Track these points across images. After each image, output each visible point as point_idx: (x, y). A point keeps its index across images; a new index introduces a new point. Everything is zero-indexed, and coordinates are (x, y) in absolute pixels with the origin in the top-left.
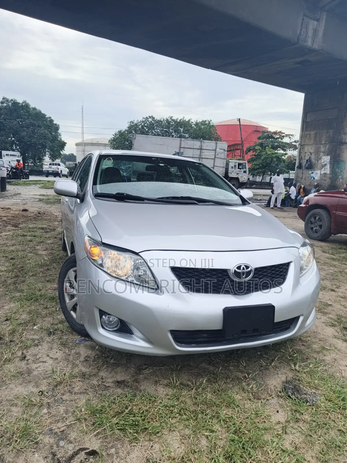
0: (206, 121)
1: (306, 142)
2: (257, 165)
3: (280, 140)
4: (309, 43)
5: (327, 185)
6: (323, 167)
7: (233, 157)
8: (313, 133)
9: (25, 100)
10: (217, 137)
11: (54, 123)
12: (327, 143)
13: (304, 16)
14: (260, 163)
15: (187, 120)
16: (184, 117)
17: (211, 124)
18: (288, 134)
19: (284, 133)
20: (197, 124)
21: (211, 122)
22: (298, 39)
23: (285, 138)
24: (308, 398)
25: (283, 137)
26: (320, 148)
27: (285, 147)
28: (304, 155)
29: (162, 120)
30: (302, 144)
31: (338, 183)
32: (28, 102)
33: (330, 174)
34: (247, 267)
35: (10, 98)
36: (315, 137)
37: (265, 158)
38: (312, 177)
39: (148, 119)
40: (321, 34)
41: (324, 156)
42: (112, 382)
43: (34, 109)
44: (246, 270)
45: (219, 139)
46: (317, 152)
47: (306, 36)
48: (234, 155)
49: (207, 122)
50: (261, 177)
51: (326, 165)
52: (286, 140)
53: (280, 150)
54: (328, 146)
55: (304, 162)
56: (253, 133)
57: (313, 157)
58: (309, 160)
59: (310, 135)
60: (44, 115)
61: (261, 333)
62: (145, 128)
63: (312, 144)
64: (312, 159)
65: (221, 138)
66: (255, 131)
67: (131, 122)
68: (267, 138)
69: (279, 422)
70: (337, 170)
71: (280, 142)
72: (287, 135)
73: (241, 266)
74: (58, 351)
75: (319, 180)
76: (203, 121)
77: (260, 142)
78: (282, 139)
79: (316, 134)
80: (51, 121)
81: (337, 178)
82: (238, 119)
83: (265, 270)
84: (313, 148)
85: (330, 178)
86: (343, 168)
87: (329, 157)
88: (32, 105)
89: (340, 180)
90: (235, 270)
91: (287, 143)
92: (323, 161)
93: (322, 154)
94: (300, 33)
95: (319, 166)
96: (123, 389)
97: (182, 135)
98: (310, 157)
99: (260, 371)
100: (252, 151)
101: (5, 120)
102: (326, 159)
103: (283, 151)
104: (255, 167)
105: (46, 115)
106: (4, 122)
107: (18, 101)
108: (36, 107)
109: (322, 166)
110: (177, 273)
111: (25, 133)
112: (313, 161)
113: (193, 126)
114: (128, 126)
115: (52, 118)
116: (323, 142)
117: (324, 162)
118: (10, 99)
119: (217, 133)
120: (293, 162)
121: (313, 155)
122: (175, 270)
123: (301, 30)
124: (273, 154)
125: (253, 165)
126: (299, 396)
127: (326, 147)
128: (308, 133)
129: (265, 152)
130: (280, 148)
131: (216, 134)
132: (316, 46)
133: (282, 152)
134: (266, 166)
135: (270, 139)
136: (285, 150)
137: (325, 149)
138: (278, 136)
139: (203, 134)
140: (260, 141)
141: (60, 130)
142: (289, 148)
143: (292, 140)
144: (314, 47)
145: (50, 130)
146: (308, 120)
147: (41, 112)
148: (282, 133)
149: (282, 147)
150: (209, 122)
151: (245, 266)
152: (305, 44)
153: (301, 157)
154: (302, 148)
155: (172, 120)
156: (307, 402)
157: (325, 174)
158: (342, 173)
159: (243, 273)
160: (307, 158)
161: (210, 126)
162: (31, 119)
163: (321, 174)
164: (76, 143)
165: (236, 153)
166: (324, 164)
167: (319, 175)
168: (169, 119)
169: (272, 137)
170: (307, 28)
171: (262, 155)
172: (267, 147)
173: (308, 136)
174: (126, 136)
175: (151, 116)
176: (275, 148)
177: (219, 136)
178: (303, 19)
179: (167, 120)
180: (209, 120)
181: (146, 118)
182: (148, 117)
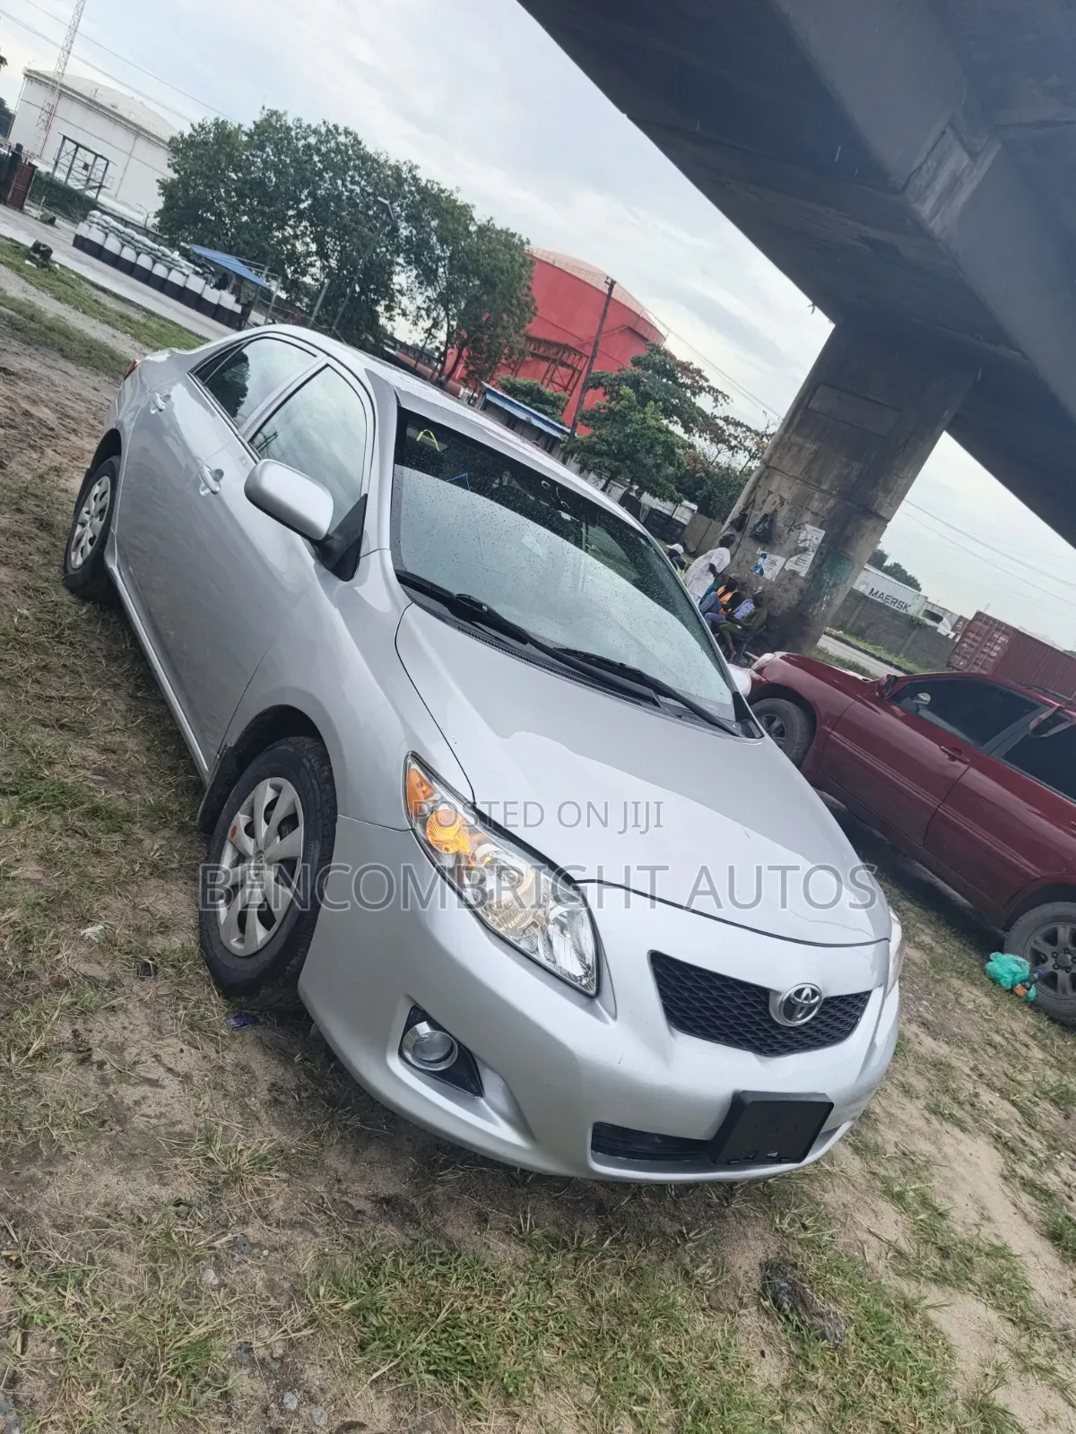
0: (513, 235)
1: (785, 463)
2: (607, 441)
3: (689, 394)
4: (925, 209)
5: (786, 604)
6: (796, 554)
7: (546, 382)
8: (811, 447)
10: (527, 302)
12: (834, 492)
13: (951, 125)
14: (614, 440)
15: (460, 203)
16: (455, 188)
18: (716, 387)
19: (707, 380)
20: (485, 230)
22: (907, 183)
23: (703, 393)
24: (825, 1328)
25: (701, 389)
26: (810, 497)
27: (694, 421)
28: (762, 499)
29: (381, 161)
30: (771, 464)
31: (815, 613)
33: (805, 579)
34: (814, 993)
36: (812, 462)
37: (633, 435)
38: (757, 567)
39: (339, 134)
40: (962, 197)
41: (813, 524)
42: (367, 1198)
45: (529, 308)
46: (800, 504)
47: (928, 186)
48: (548, 376)
49: (516, 241)
50: (604, 482)
51: (805, 550)
52: (704, 402)
53: (676, 423)
54: (832, 502)
55: (755, 517)
56: (621, 332)
57: (783, 513)
58: (769, 519)
59: (801, 448)
62: (316, 158)
63: (797, 478)
64: (779, 519)
65: (536, 308)
66: (629, 328)
67: (274, 113)
68: (658, 372)
69: (771, 1385)
70: (826, 577)
71: (688, 401)
72: (712, 390)
73: (802, 990)
74: (185, 1047)
75: (772, 583)
77: (636, 373)
78: (694, 394)
79: (816, 452)
81: (819, 598)
82: (609, 281)
83: (836, 1002)
84: (795, 490)
85: (801, 591)
86: (844, 579)
87: (823, 532)
89: (821, 605)
90: (789, 996)
91: (704, 412)
92: (802, 537)
93: (808, 516)
94: (920, 168)
95: (789, 546)
96: (401, 1227)
98: (776, 511)
100: (601, 390)
102: (813, 535)
103: (683, 430)
104: (598, 446)
109: (796, 549)
110: (660, 970)
112: (780, 524)
113: (472, 228)
114: (258, 118)
116: (824, 487)
117: (805, 540)
119: (529, 289)
120: (697, 475)
121: (786, 507)
122: (662, 965)
123: (926, 161)
124: (659, 430)
125: (593, 435)
126: (807, 1319)
127: (827, 502)
128: (799, 440)
129: (642, 416)
130: (679, 418)
131: (525, 290)
132: (936, 226)
133: (678, 430)
134: (627, 458)
135: (664, 380)
136: (688, 430)
137: (823, 507)
138: (689, 382)
140: (638, 371)
142: (702, 431)
143: (719, 412)
144: (931, 225)
146: (814, 405)
148: (702, 377)
149: (686, 416)
150: (523, 244)
151: (812, 990)
152: (915, 206)
153: (754, 501)
154: (766, 474)
155: (414, 178)
157: (794, 573)
158: (834, 590)
159: (802, 1008)
160: (767, 509)
163: (783, 568)
164: (33, 68)
165: (556, 374)
166: (802, 545)
167: (777, 569)
168: (404, 168)
169: (671, 375)
170: (940, 163)
171: (631, 421)
172: (652, 403)
173: (795, 449)
174: (237, 150)
175: (350, 130)
176: (668, 412)
177: (533, 300)
178: (944, 133)
179: (397, 169)
180: (525, 240)
181: (331, 127)
182: (341, 130)
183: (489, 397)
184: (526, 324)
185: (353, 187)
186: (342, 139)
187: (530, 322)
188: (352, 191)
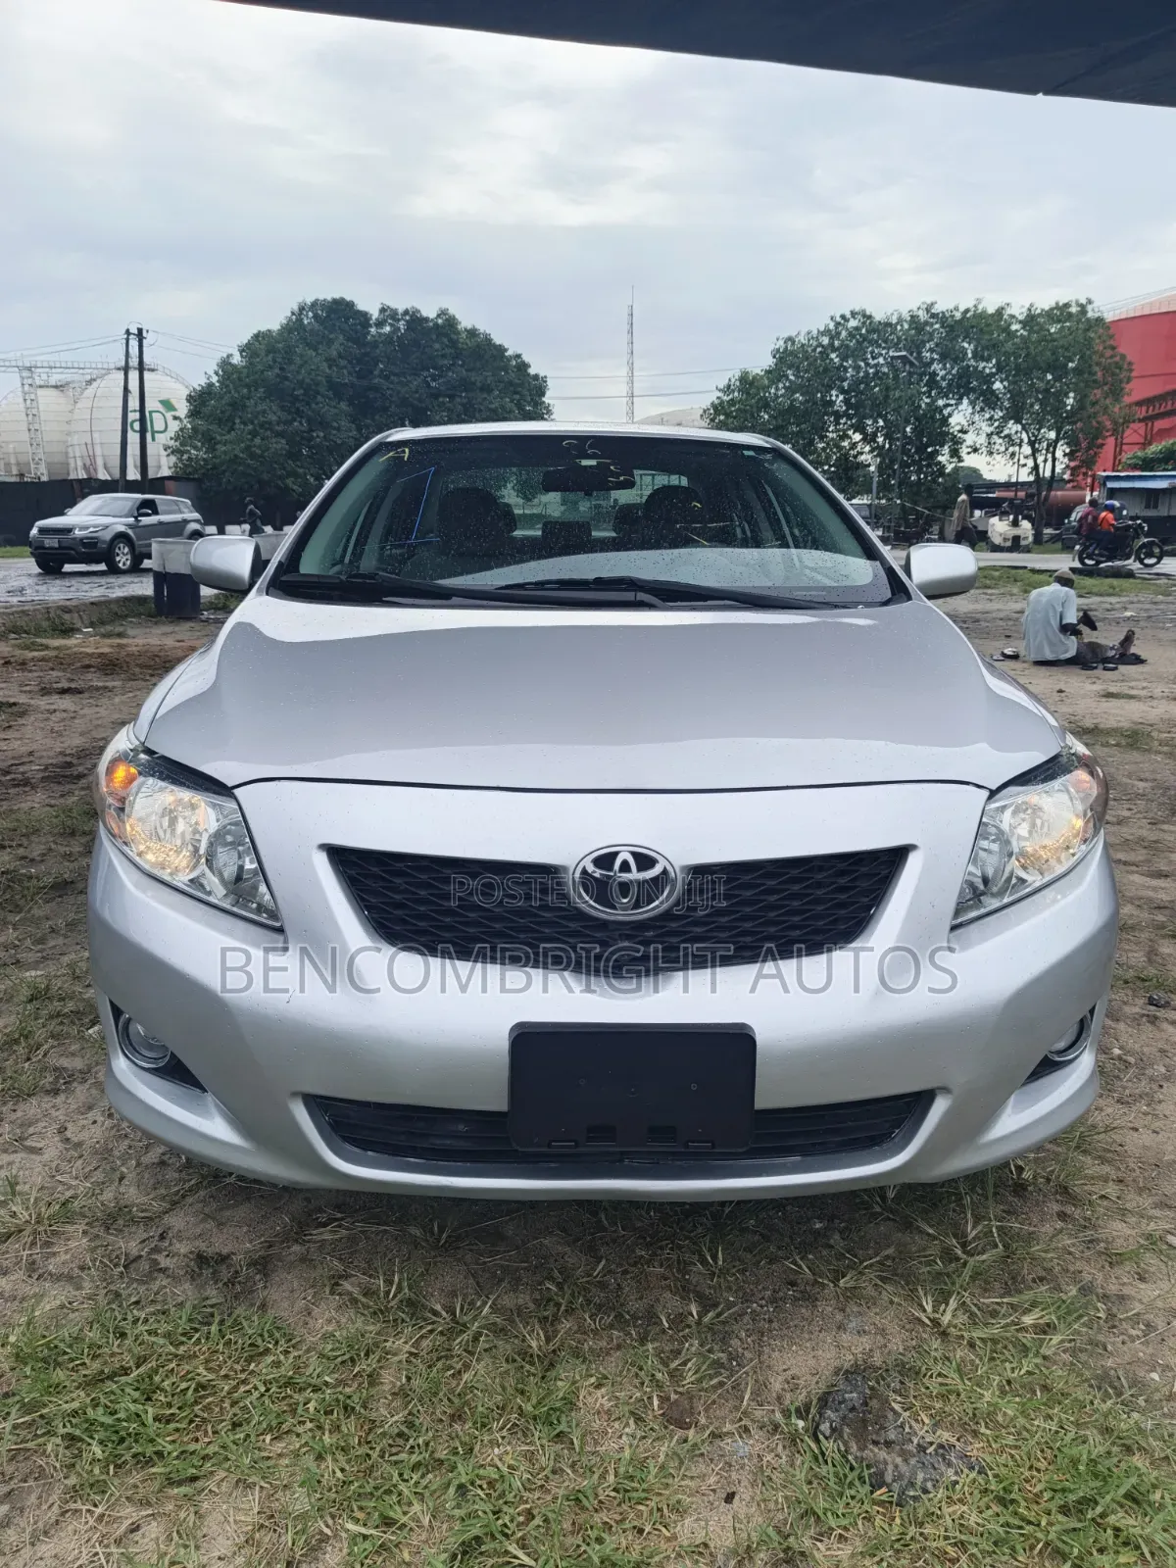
0: (1067, 305)
9: (444, 306)
10: (1117, 363)
11: (529, 375)
15: (991, 310)
16: (979, 301)
17: (1090, 314)
20: (1031, 320)
21: (1089, 308)
24: (890, 1468)
29: (894, 321)
32: (452, 311)
34: (645, 861)
35: (400, 306)
39: (848, 321)
42: (186, 1256)
43: (472, 333)
44: (634, 875)
45: (1121, 368)
49: (1074, 309)
60: (501, 349)
61: (688, 1147)
62: (833, 355)
65: (1131, 365)
67: (790, 339)
69: (706, 1545)
73: (616, 854)
74: (101, 1119)
76: (1057, 307)
80: (523, 367)
83: (747, 878)
88: (465, 322)
90: (584, 872)
97: (968, 366)
99: (773, 1300)
101: (387, 378)
105: (506, 350)
106: (385, 384)
107: (425, 314)
108: (477, 327)
110: (351, 872)
111: (445, 414)
113: (1015, 327)
114: (775, 354)
115: (526, 358)
118: (400, 311)
119: (1114, 348)
126: (854, 1448)
131: (1108, 353)
139: (1053, 354)
141: (548, 394)
145: (517, 397)
147: (490, 340)
150: (1083, 307)
151: (634, 854)
155: (933, 316)
156: (878, 1482)
159: (625, 887)
161: (1088, 320)
162: (462, 366)
168: (920, 313)
175: (857, 310)
177: (1123, 357)
179: (914, 318)
180: (1084, 301)
181: (838, 319)
182: (848, 315)
183: (1110, 485)
184: (1123, 385)
185: (876, 361)
186: (853, 323)
187: (1128, 383)
188: (876, 365)
